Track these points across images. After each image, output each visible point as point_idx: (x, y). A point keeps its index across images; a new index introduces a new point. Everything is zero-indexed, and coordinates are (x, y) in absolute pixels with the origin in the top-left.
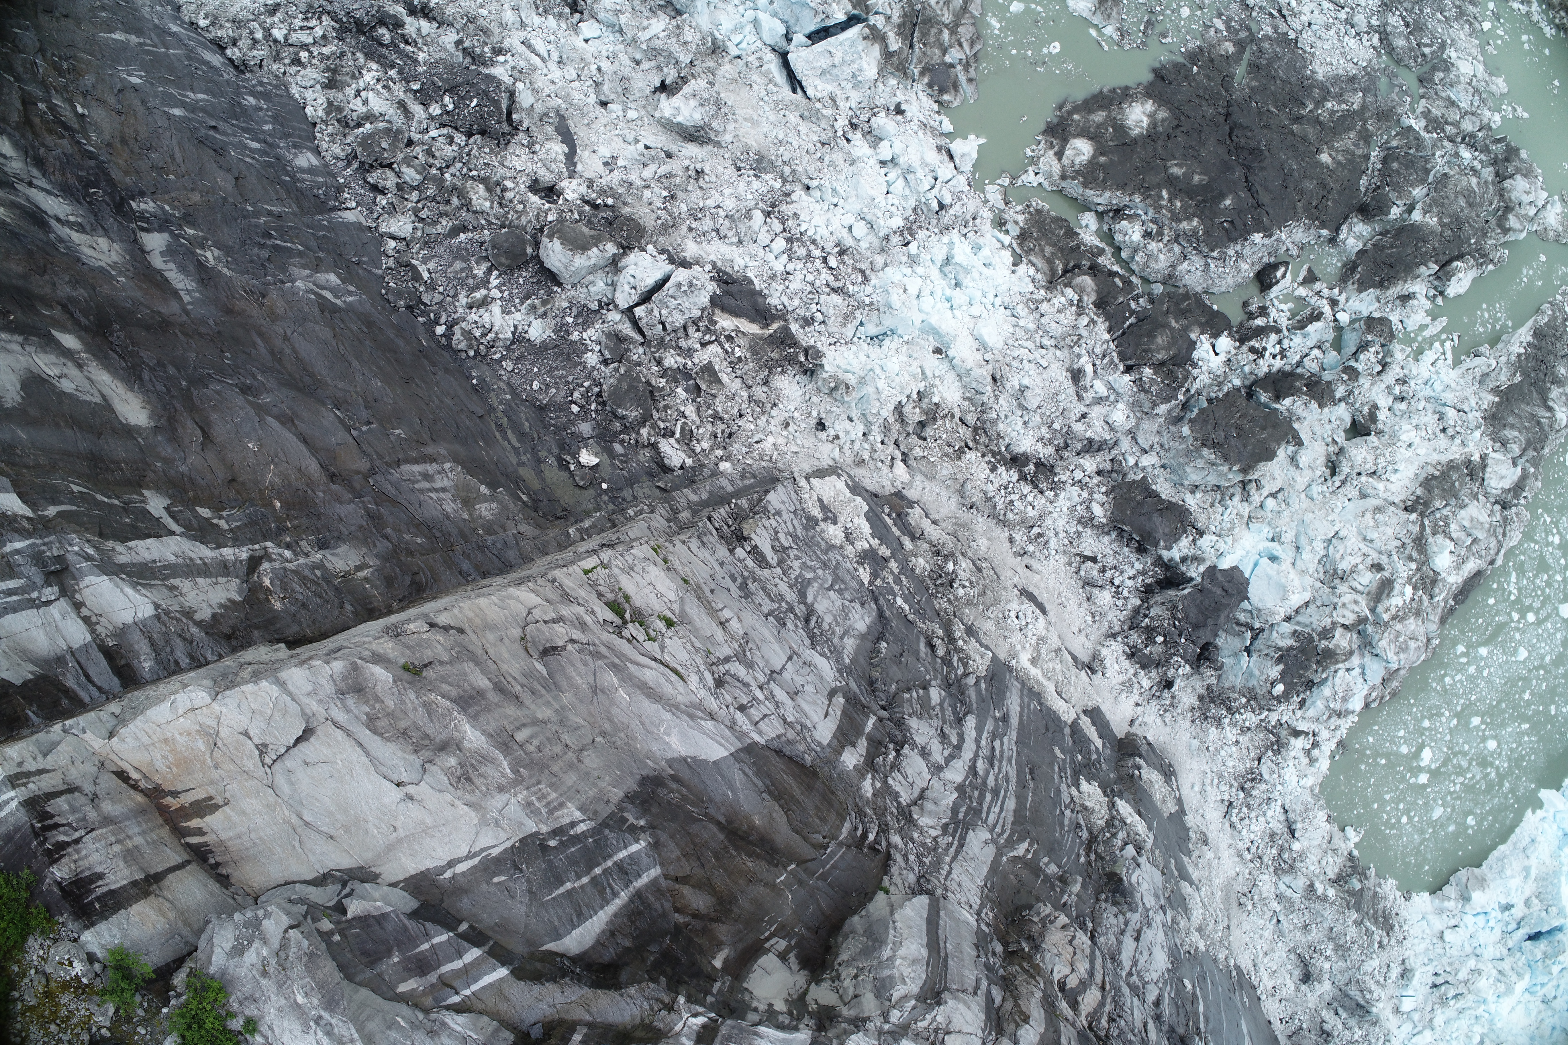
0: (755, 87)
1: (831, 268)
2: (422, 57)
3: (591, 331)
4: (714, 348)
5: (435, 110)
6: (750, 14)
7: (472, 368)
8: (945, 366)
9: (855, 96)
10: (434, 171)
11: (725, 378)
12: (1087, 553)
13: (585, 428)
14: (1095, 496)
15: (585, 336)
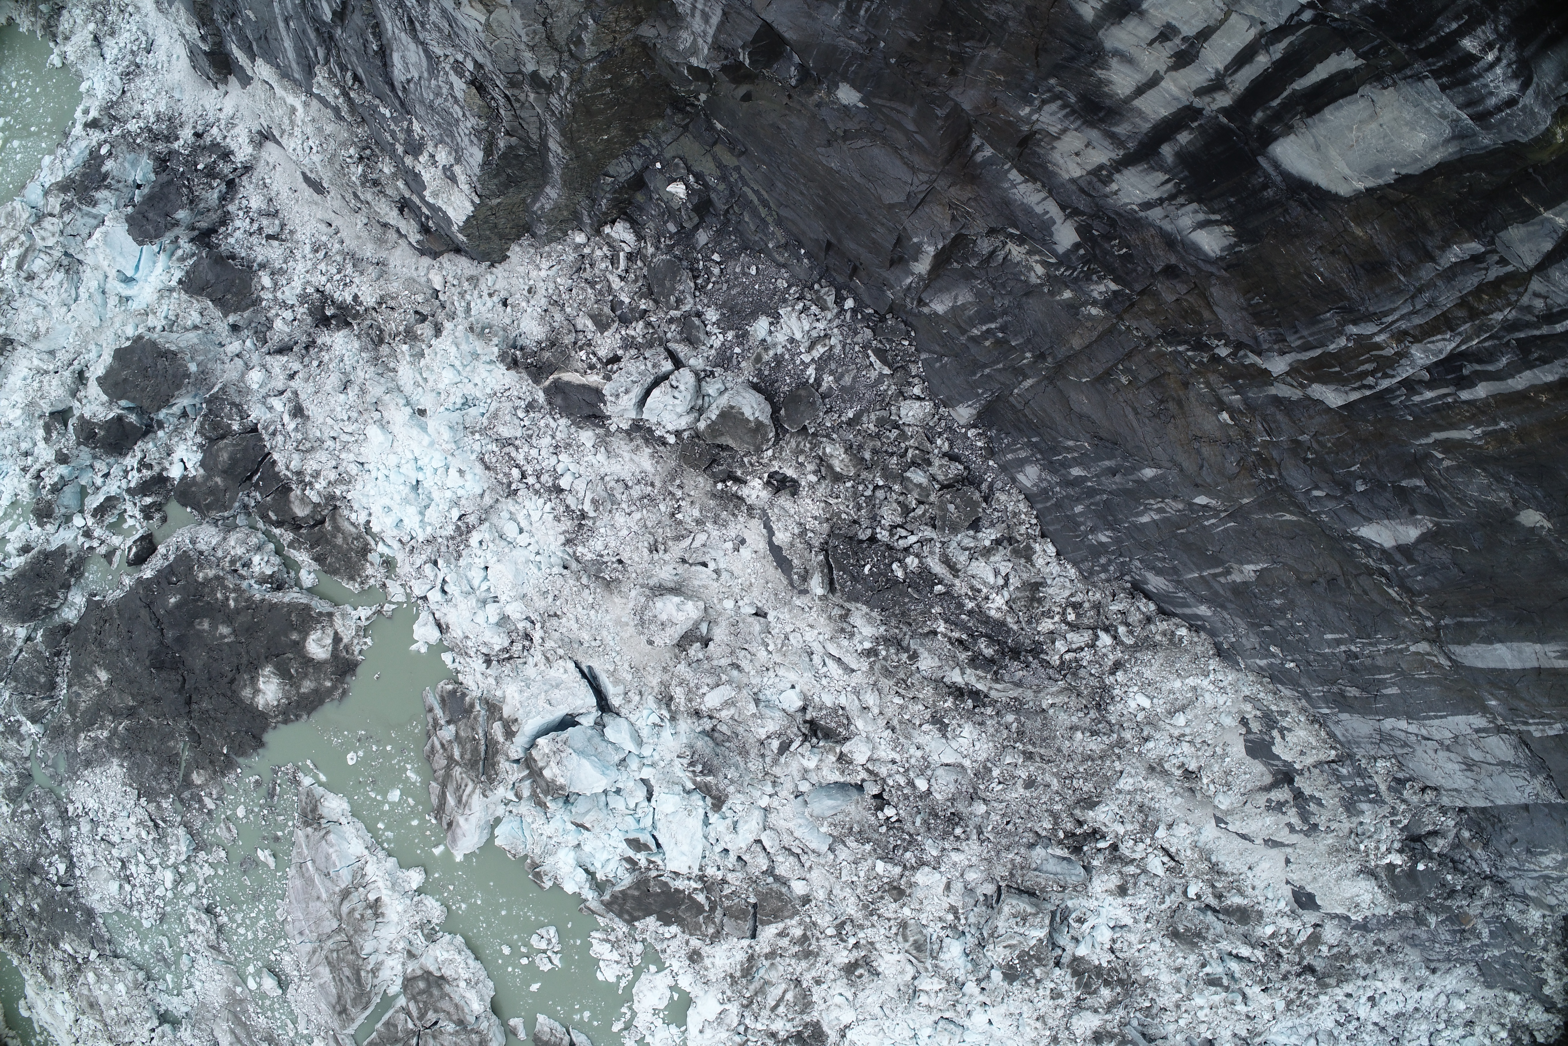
0: (626, 666)
1: (517, 466)
2: (942, 627)
3: (717, 344)
4: (603, 352)
5: (912, 562)
6: (646, 751)
7: (811, 268)
8: (414, 399)
9: (530, 671)
10: (897, 487)
11: (589, 323)
12: (275, 243)
13: (702, 237)
14: (271, 296)
15: (721, 336)
